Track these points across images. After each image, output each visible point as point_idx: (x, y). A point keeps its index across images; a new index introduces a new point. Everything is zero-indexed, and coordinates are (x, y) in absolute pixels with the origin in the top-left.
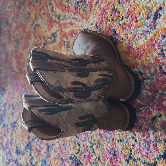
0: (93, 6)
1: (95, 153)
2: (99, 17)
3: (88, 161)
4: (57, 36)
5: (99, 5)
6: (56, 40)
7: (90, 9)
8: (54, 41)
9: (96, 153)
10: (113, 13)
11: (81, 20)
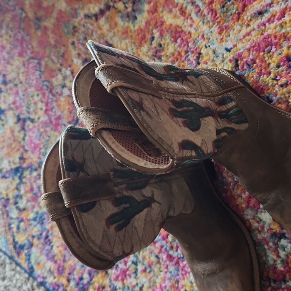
0: (248, 14)
1: (137, 275)
2: (251, 49)
3: (120, 278)
4: (141, 11)
5: (263, 21)
6: (136, 18)
7: (239, 14)
8: (131, 17)
9: (139, 278)
10: (284, 65)
11: (209, 21)
